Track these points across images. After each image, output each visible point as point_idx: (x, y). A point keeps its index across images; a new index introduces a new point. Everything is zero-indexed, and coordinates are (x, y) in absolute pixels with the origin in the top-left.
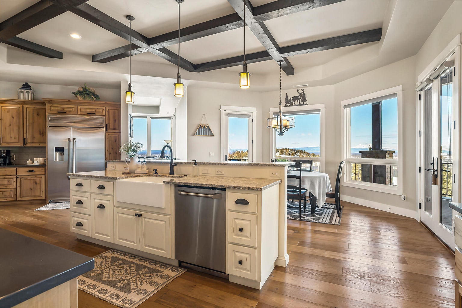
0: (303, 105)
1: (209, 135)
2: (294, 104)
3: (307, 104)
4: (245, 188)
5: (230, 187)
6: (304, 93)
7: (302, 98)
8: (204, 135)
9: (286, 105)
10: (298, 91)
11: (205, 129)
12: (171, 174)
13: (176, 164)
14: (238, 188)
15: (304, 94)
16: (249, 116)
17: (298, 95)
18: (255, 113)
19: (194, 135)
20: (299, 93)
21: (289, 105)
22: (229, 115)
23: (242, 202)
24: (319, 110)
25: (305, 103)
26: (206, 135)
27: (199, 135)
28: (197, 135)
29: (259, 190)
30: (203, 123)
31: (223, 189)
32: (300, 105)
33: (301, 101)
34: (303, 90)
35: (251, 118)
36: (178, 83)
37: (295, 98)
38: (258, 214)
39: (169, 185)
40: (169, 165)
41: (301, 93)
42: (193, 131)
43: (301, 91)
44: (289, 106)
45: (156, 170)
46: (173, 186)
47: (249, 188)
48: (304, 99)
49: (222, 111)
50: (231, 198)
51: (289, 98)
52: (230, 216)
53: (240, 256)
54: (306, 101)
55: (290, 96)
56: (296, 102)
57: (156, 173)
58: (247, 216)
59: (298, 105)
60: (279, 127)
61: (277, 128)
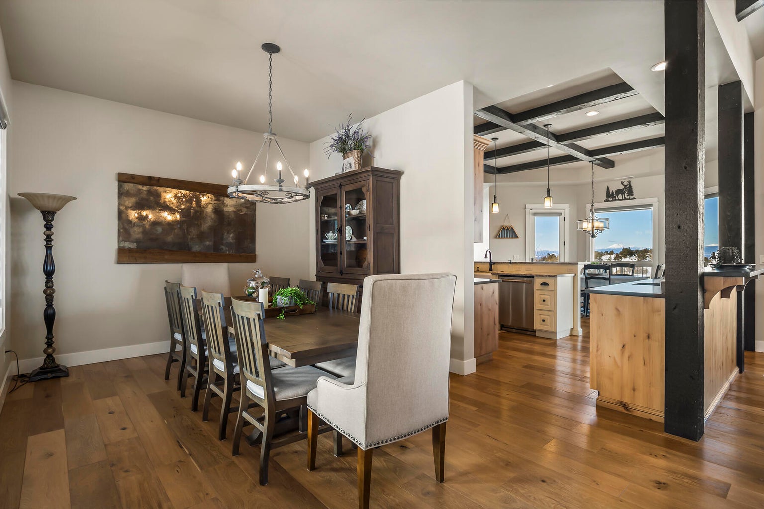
0: (629, 199)
1: (512, 237)
2: (617, 199)
3: (634, 199)
4: (546, 276)
5: (537, 276)
6: (630, 185)
7: (628, 190)
8: (507, 237)
9: (606, 199)
10: (622, 183)
11: (508, 231)
12: (490, 270)
13: (494, 263)
14: (542, 276)
15: (630, 187)
16: (560, 214)
17: (622, 187)
18: (567, 211)
19: (496, 237)
20: (623, 185)
21: (611, 199)
22: (535, 214)
23: (544, 284)
24: (650, 205)
25: (631, 197)
26: (510, 237)
27: (502, 237)
28: (499, 237)
29: (555, 277)
30: (506, 224)
31: (532, 277)
32: (625, 199)
33: (626, 195)
34: (629, 182)
35: (562, 217)
36: (495, 203)
37: (619, 192)
38: (554, 291)
39: (495, 276)
40: (489, 264)
41: (626, 186)
42: (495, 233)
43: (626, 183)
44: (610, 201)
45: (478, 268)
46: (498, 276)
47: (549, 276)
48: (631, 193)
49: (528, 210)
50: (537, 282)
51: (611, 192)
52: (537, 294)
53: (543, 317)
54: (633, 195)
55: (613, 189)
56: (620, 197)
57: (478, 270)
58: (547, 293)
59: (622, 200)
60: (591, 229)
61: (589, 230)
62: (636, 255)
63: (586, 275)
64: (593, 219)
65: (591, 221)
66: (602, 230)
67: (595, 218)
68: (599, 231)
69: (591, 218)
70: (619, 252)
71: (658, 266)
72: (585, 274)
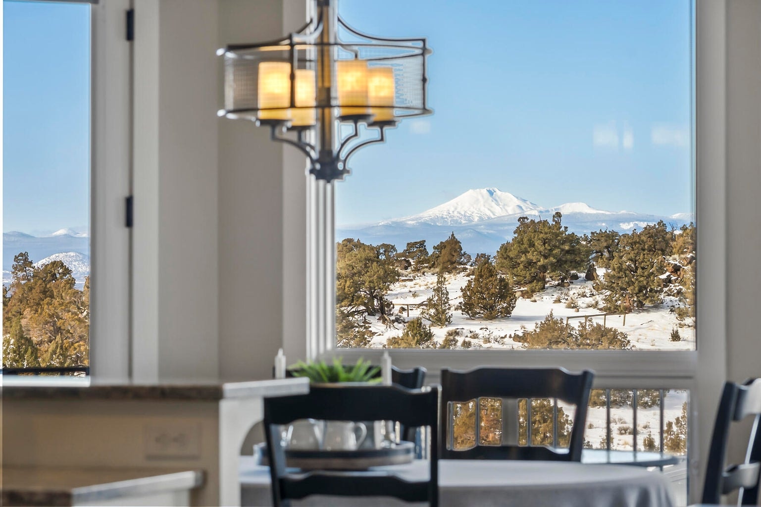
60: (310, 117)
61: (297, 122)
62: (601, 272)
63: (280, 460)
64: (323, 44)
65: (312, 52)
66: (382, 124)
67: (339, 33)
68: (367, 132)
69: (312, 35)
70: (492, 250)
71: (729, 388)
72: (269, 456)
